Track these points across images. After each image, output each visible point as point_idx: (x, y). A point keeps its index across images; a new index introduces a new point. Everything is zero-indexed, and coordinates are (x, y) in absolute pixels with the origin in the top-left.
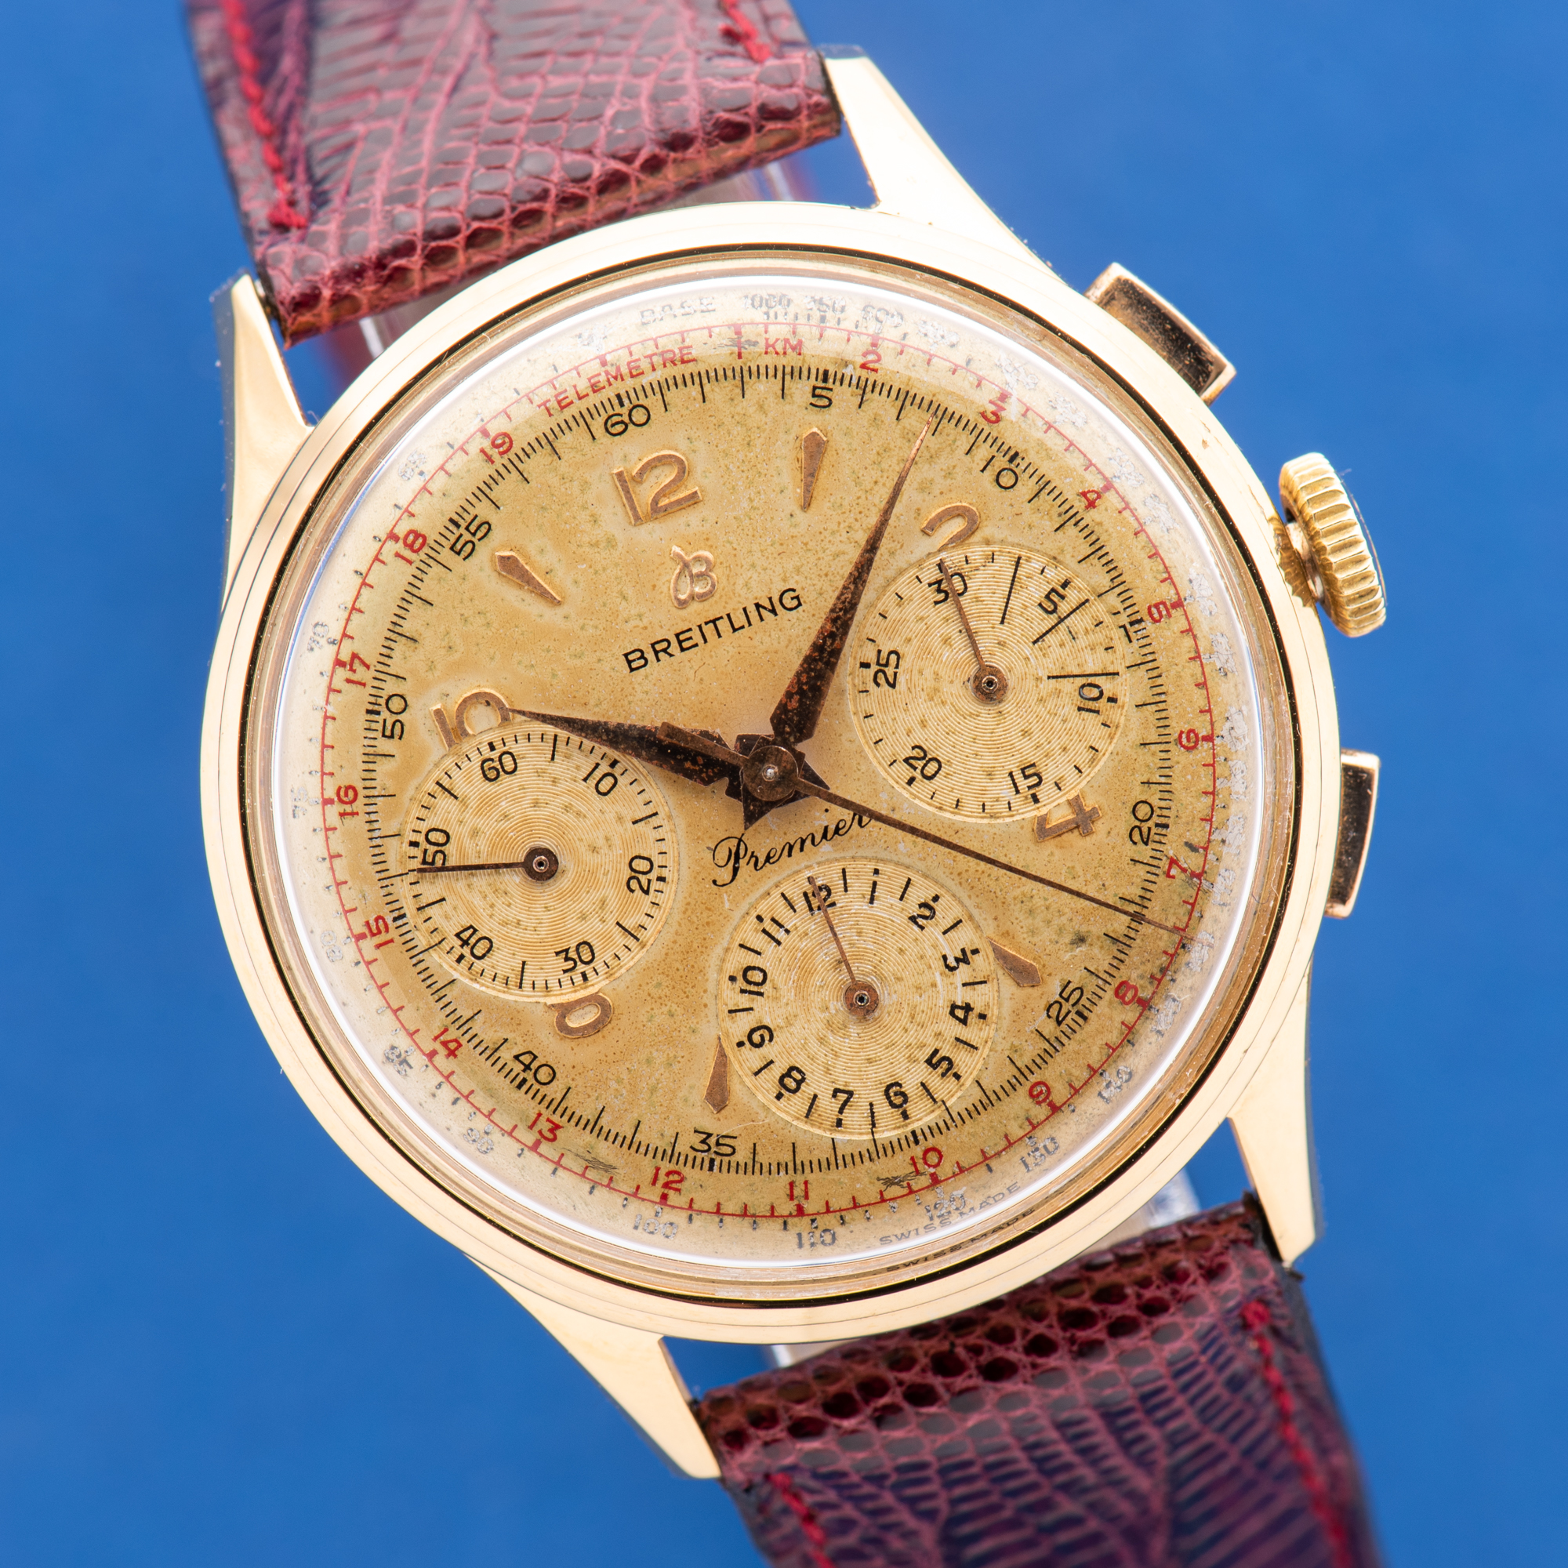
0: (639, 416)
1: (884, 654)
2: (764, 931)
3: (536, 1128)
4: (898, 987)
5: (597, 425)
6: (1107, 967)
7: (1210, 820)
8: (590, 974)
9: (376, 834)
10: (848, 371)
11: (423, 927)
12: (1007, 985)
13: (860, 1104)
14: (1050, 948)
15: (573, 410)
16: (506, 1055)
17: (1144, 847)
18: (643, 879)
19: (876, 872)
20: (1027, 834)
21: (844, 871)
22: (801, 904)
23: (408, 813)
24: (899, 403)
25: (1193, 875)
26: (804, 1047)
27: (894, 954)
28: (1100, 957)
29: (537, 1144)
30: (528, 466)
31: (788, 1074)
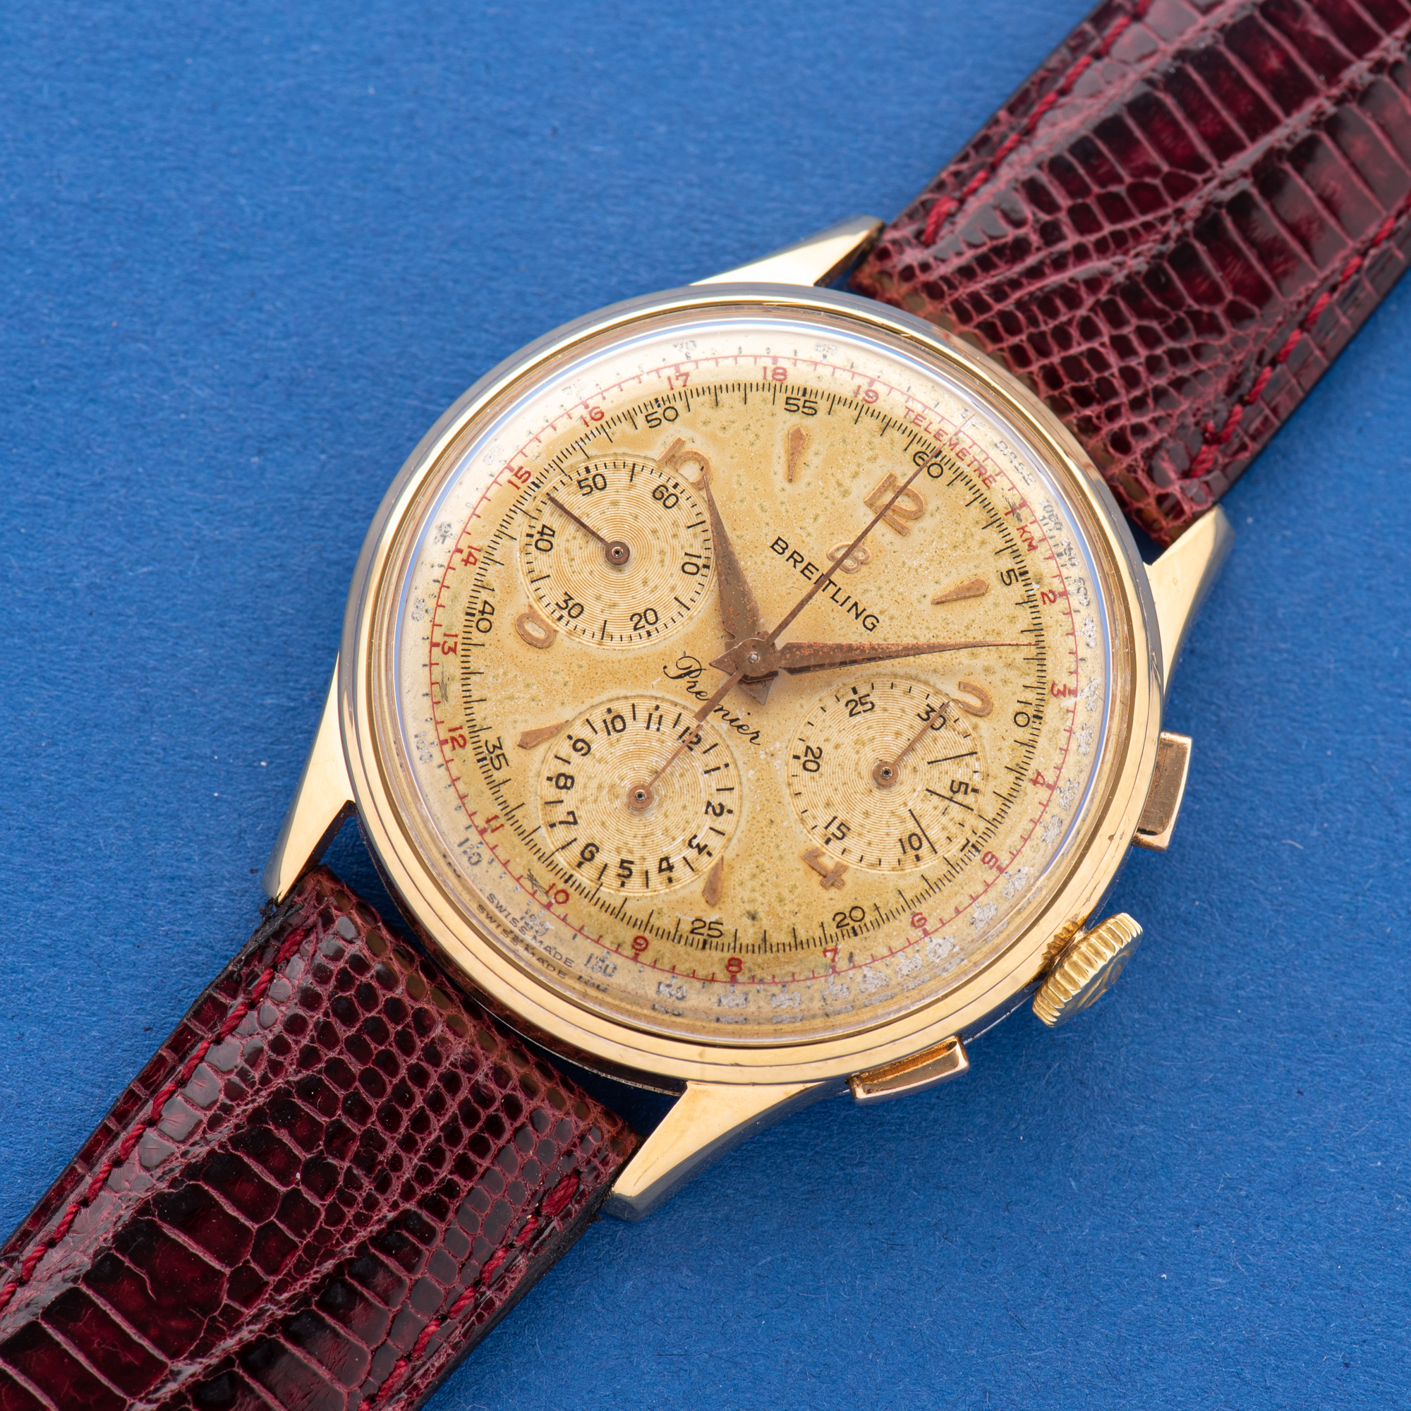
0: (935, 470)
1: (868, 699)
2: (650, 715)
3: (446, 639)
4: (661, 817)
5: (915, 448)
6: (744, 944)
7: (874, 961)
8: (564, 621)
9: (581, 444)
10: (1035, 586)
11: (538, 502)
12: (700, 885)
13: (573, 832)
14: (738, 901)
15: (916, 429)
16: (484, 595)
17: (834, 925)
18: (643, 622)
19: (727, 765)
20: (802, 849)
21: (715, 745)
22: (680, 729)
23: (605, 456)
24: (1032, 628)
25: (833, 968)
26: (590, 778)
27: (680, 804)
28: (749, 935)
29: (437, 645)
30: (866, 419)
31: (567, 777)
